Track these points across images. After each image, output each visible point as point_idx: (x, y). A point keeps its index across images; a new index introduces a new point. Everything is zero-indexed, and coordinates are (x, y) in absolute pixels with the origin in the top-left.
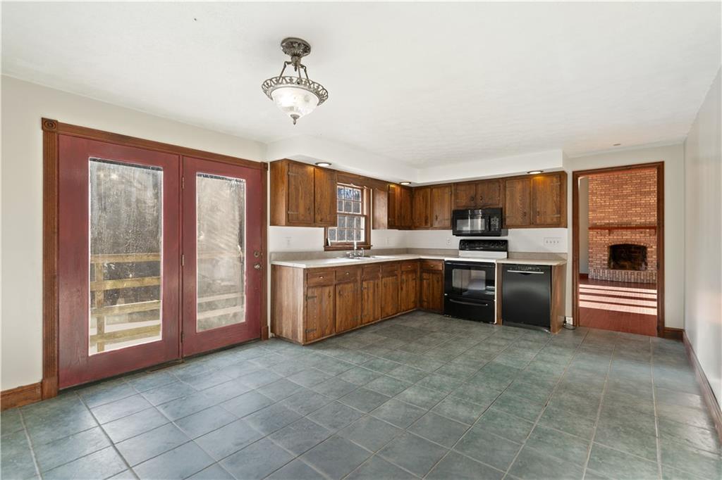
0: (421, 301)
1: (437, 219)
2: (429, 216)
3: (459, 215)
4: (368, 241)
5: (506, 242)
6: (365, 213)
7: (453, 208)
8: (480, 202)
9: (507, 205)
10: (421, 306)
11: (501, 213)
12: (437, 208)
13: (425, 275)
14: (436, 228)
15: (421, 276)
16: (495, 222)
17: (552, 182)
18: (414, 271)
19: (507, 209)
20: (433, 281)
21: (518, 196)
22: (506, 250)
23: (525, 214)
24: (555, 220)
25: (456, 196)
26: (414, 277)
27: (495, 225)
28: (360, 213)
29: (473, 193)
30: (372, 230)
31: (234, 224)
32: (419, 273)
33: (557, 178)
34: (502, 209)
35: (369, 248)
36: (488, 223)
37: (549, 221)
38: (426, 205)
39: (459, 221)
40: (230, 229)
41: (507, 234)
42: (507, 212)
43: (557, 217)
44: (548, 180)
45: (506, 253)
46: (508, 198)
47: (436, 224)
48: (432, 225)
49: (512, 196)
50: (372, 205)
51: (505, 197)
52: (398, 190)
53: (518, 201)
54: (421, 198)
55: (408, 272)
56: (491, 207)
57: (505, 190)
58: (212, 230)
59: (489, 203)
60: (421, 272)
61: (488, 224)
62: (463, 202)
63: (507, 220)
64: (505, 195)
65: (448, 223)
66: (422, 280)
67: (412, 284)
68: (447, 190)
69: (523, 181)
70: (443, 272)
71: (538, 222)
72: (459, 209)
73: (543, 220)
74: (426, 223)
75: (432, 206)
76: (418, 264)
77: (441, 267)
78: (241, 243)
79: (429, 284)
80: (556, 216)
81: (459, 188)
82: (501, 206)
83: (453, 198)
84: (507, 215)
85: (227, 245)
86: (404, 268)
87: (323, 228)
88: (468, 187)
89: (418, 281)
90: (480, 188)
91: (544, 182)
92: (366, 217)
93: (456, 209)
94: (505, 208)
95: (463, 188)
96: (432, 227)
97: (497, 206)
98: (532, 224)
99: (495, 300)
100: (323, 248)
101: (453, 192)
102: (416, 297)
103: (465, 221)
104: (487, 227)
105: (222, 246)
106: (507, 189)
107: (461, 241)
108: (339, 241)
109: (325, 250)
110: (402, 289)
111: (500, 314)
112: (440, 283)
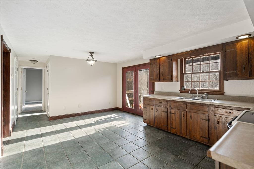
28: (219, 70)
31: (146, 82)
40: (145, 84)
58: (141, 84)
78: (148, 88)
85: (145, 88)
87: (179, 82)
92: (220, 72)
100: (179, 92)
105: (144, 88)
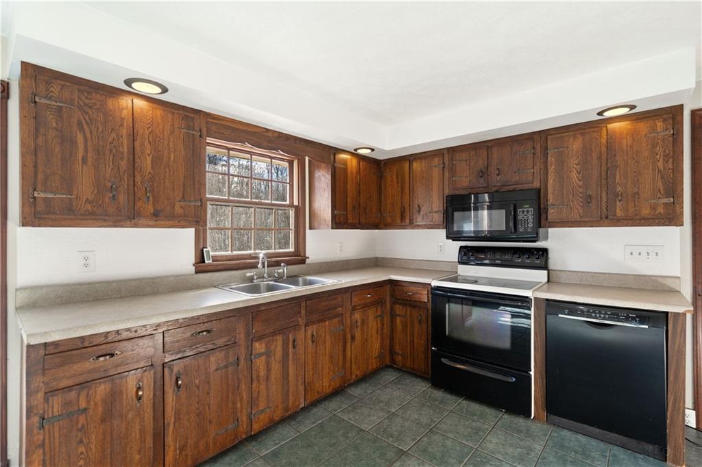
0: (392, 352)
1: (419, 211)
2: (407, 206)
3: (457, 204)
4: (301, 250)
5: (544, 251)
6: (296, 203)
7: (447, 192)
8: (496, 180)
9: (550, 182)
10: (393, 361)
11: (537, 199)
12: (420, 192)
13: (399, 309)
14: (418, 227)
15: (392, 309)
16: (527, 215)
17: (653, 130)
18: (380, 302)
19: (550, 189)
20: (412, 321)
21: (573, 163)
22: (545, 267)
23: (588, 199)
24: (661, 210)
25: (453, 172)
26: (379, 313)
27: (526, 221)
28: (288, 202)
29: (481, 163)
30: (308, 232)
32: (388, 306)
33: (665, 120)
34: (539, 190)
35: (303, 262)
36: (511, 218)
37: (646, 211)
38: (402, 189)
39: (457, 215)
41: (546, 238)
42: (550, 197)
43: (665, 204)
44: (643, 127)
45: (546, 272)
46: (551, 169)
47: (419, 220)
48: (411, 222)
49: (561, 163)
50: (307, 188)
51: (546, 168)
52: (353, 163)
53: (574, 174)
54: (394, 177)
55: (365, 306)
56: (519, 187)
57: (546, 155)
59: (514, 180)
60: (393, 303)
61: (513, 218)
62: (464, 180)
63: (551, 211)
64: (546, 162)
65: (438, 218)
66: (393, 316)
67: (373, 324)
68: (436, 161)
69: (583, 134)
70: (430, 305)
71: (619, 213)
72: (458, 193)
73: (631, 210)
74: (403, 218)
75: (412, 191)
76: (388, 288)
77: (424, 297)
79: (405, 326)
80: (665, 200)
81: (458, 156)
82: (536, 184)
83: (447, 174)
84: (550, 201)
86: (356, 300)
87: (193, 230)
88: (472, 153)
89: (387, 319)
90: (496, 153)
91: (633, 134)
92: (297, 208)
93: (453, 193)
94: (546, 188)
95: (464, 156)
96: (412, 225)
97: (530, 186)
98: (607, 218)
99: (532, 373)
100: (192, 269)
101: (447, 163)
102: (382, 347)
103: (467, 213)
104: (511, 224)
106: (550, 153)
107: (461, 247)
108: (235, 253)
109: (197, 272)
110: (353, 338)
111: (542, 401)
112: (424, 326)
